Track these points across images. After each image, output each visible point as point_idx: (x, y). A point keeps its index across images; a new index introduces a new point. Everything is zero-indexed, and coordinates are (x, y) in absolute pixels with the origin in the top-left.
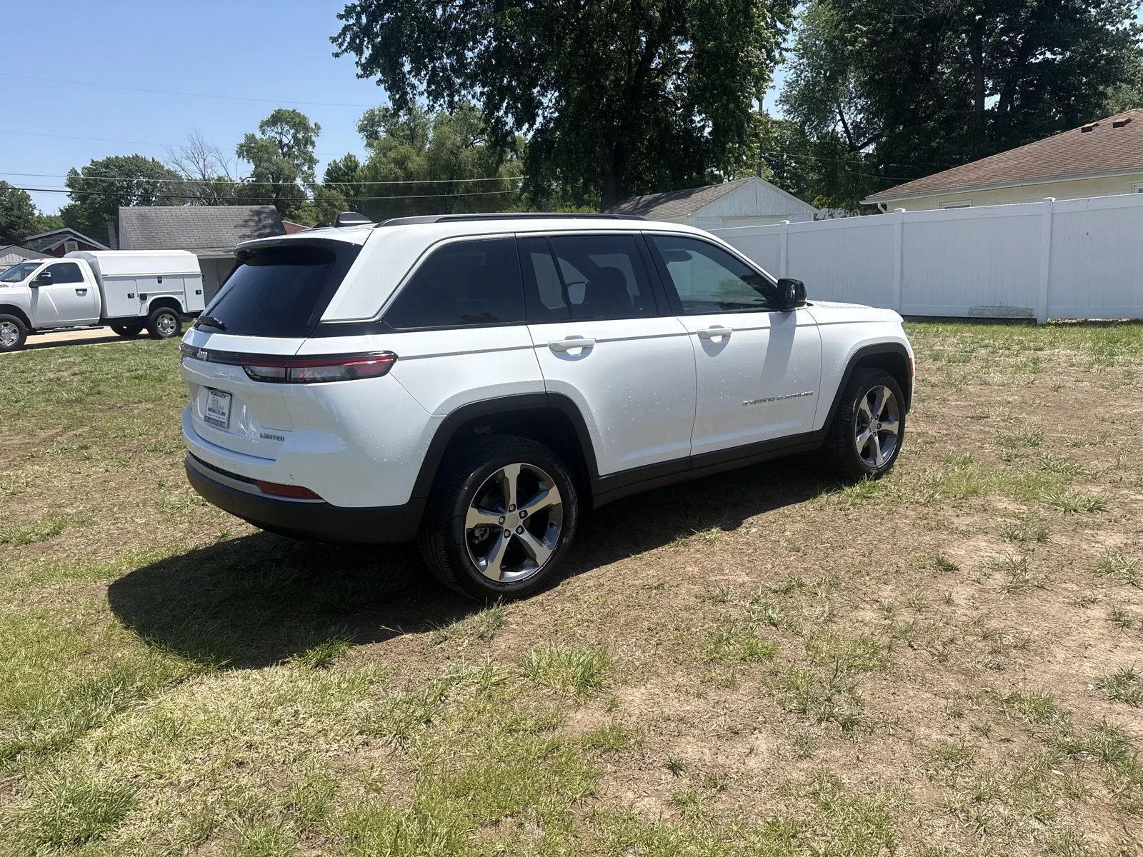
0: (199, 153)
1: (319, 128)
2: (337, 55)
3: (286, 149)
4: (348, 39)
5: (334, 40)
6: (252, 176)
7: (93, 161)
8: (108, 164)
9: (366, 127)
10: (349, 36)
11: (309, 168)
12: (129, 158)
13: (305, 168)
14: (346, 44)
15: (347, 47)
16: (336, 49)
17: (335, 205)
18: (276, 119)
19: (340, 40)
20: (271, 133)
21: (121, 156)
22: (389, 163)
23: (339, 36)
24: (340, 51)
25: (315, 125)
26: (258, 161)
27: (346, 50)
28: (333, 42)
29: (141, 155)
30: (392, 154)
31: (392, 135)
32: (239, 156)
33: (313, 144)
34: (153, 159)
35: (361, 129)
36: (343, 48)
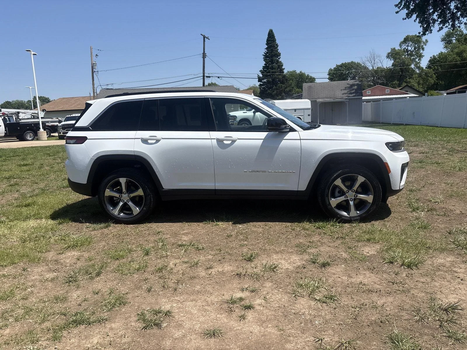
0: (373, 58)
1: (428, 42)
2: (397, 12)
3: (409, 52)
4: (403, 4)
5: (396, 6)
6: (392, 66)
7: (337, 65)
8: (342, 65)
9: (446, 39)
10: (403, 2)
11: (419, 60)
12: (350, 63)
13: (417, 60)
14: (402, 6)
15: (403, 7)
16: (397, 9)
17: (429, 76)
18: (406, 40)
19: (399, 5)
20: (404, 46)
21: (347, 62)
22: (454, 54)
23: (399, 4)
24: (399, 10)
25: (426, 40)
26: (395, 59)
27: (402, 9)
28: (396, 7)
29: (354, 61)
30: (456, 50)
31: (458, 41)
32: (387, 58)
33: (423, 49)
34: (357, 62)
35: (443, 40)
36: (401, 8)
